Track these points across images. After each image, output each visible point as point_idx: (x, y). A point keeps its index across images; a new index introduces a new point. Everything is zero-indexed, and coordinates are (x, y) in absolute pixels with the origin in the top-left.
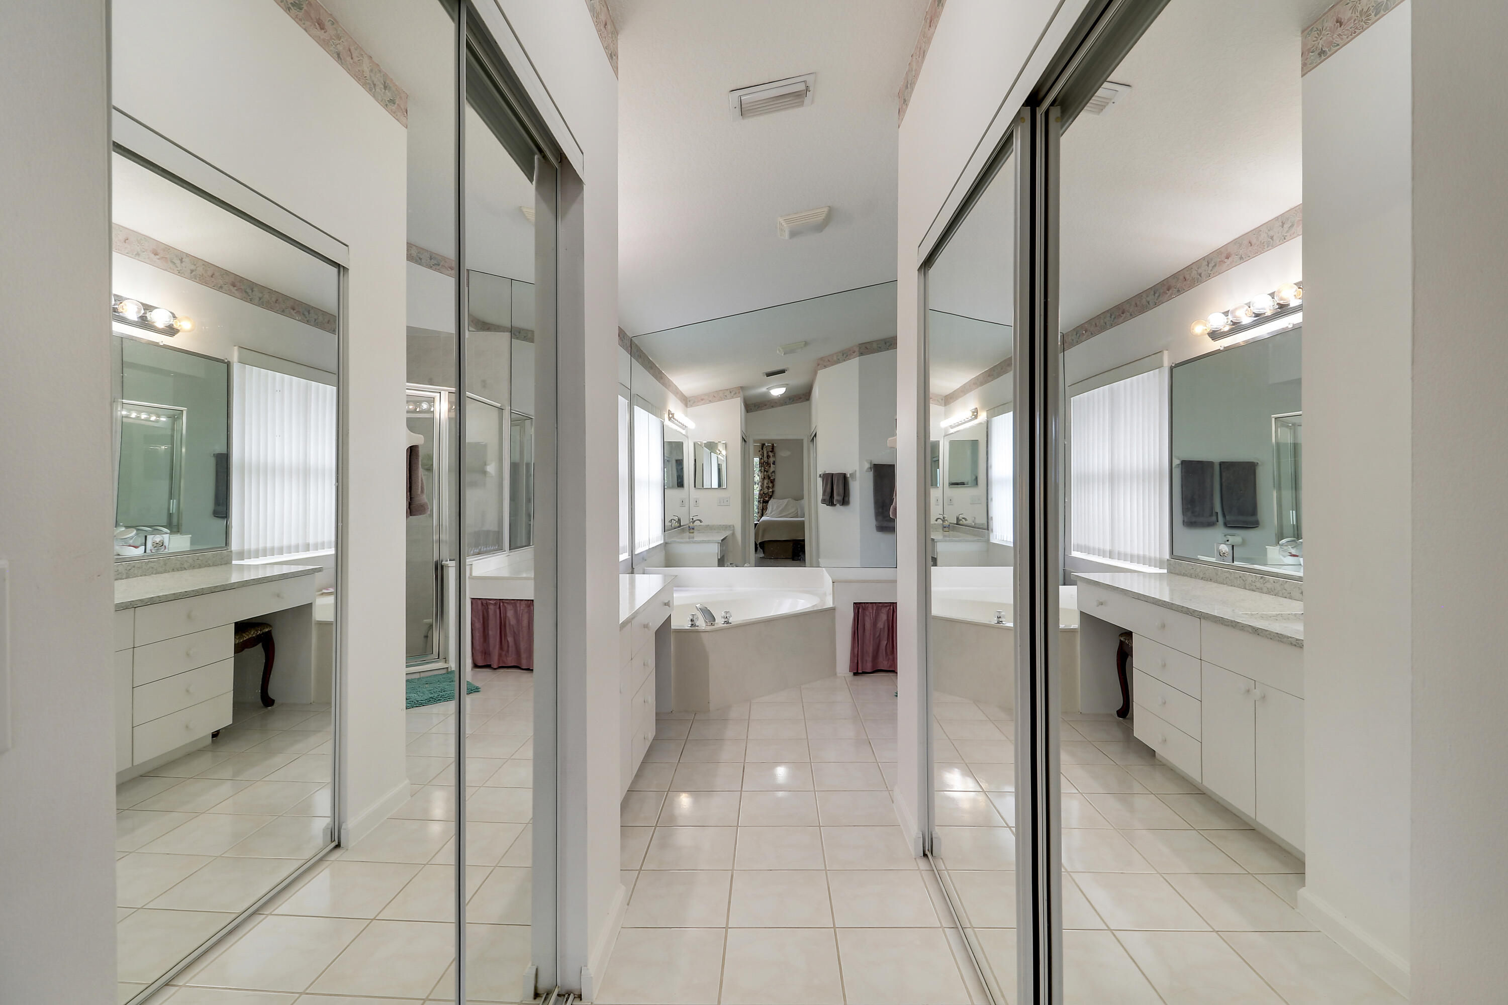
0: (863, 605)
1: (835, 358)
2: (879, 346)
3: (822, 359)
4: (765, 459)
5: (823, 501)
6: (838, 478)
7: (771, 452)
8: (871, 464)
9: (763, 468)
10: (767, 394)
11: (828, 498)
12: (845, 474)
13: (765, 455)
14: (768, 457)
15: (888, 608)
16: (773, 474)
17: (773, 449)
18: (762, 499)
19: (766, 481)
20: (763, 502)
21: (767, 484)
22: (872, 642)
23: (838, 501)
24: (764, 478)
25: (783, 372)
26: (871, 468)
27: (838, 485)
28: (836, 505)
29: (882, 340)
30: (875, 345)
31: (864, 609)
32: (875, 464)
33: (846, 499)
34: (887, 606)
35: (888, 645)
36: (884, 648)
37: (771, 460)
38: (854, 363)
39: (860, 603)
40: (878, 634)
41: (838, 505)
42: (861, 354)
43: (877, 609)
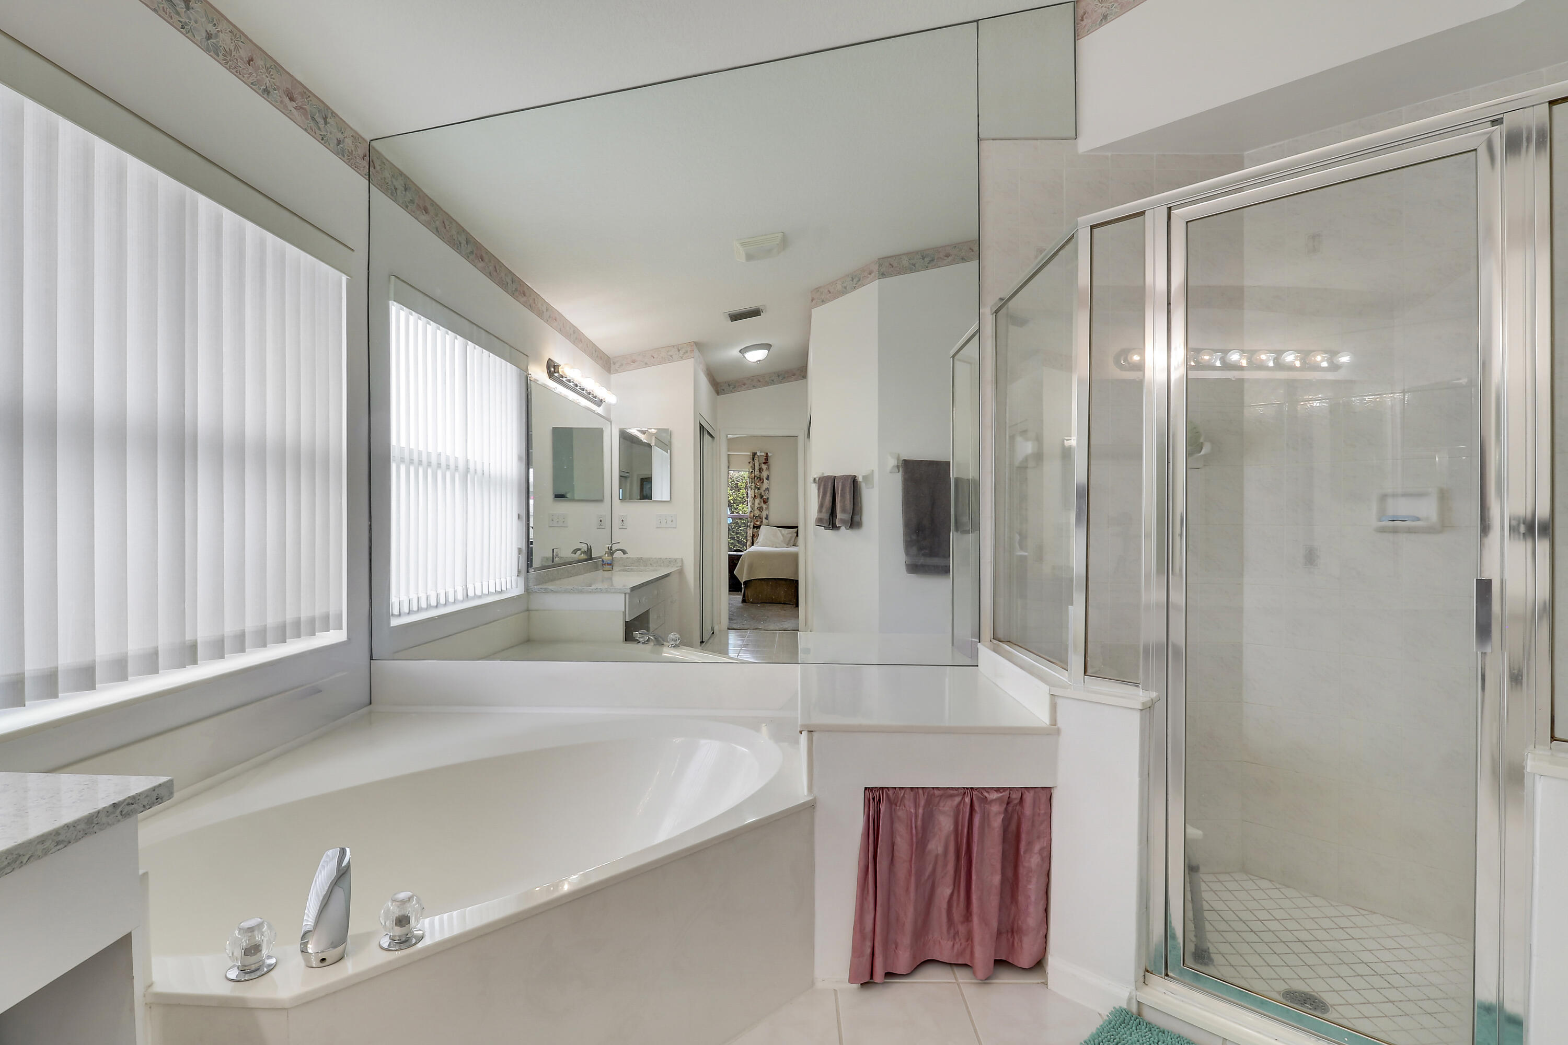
0: (891, 793)
1: (839, 287)
2: (912, 262)
3: (817, 290)
4: (757, 473)
5: (819, 522)
6: (842, 483)
7: (764, 463)
8: (898, 459)
9: (753, 484)
10: (740, 364)
11: (826, 516)
12: (855, 476)
13: (757, 468)
14: (760, 470)
15: (958, 799)
16: (767, 492)
17: (766, 459)
18: (752, 524)
19: (757, 501)
20: (754, 527)
21: (759, 504)
22: (912, 894)
23: (843, 522)
24: (755, 496)
25: (755, 313)
26: (898, 467)
27: (843, 496)
28: (838, 528)
29: (917, 252)
30: (905, 262)
31: (892, 803)
32: (905, 461)
33: (856, 518)
34: (952, 796)
35: (955, 897)
36: (944, 905)
37: (764, 474)
38: (871, 290)
39: (882, 788)
40: (929, 869)
41: (843, 528)
42: (883, 274)
43: (928, 802)
